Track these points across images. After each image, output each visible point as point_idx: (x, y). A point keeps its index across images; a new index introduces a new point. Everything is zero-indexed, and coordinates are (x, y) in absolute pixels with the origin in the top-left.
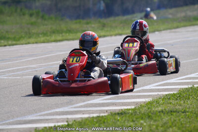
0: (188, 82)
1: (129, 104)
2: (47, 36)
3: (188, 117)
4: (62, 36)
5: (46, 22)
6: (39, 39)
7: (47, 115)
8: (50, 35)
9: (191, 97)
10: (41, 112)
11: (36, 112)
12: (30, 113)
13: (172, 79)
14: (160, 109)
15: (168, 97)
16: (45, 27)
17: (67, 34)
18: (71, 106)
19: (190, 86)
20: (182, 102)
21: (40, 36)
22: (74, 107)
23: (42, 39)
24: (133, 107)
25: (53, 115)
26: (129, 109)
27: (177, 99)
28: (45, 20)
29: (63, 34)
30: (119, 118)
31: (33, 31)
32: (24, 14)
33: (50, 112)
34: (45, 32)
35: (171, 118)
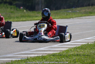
0: (86, 42)
1: (57, 51)
2: (19, 18)
3: (86, 58)
4: (26, 19)
5: (18, 12)
6: (15, 20)
7: (17, 54)
8: (20, 18)
9: (87, 48)
10: (14, 53)
11: (12, 53)
12: (9, 53)
13: (78, 40)
14: (72, 53)
15: (76, 48)
16: (18, 14)
17: (28, 18)
18: (29, 51)
19: (87, 43)
20: (83, 51)
21: (15, 18)
22: (31, 52)
23: (16, 20)
24: (59, 52)
25: (20, 55)
26: (57, 53)
27: (80, 49)
28: (18, 11)
29: (26, 18)
30: (52, 57)
31: (12, 16)
32: (8, 8)
33: (19, 53)
34: (18, 16)
35: (77, 57)
